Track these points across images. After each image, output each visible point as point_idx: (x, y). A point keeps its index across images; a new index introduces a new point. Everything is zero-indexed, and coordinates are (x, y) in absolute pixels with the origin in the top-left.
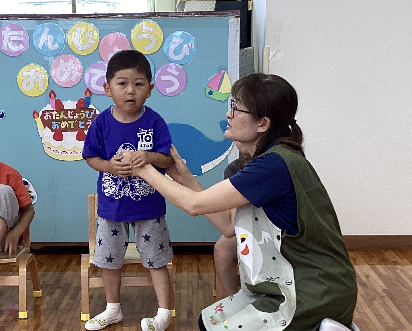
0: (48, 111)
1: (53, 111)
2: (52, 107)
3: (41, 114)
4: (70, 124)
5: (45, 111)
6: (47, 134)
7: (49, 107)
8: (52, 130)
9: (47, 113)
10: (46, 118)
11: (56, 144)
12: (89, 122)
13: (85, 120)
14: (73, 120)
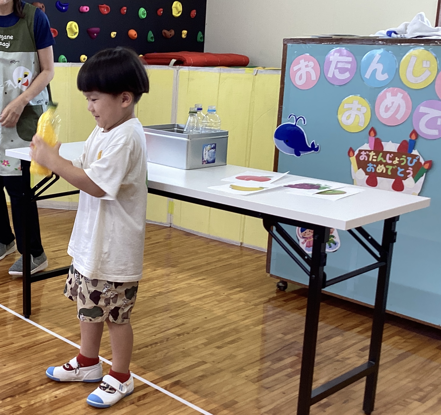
0: (365, 151)
1: (370, 151)
4: (387, 169)
6: (360, 176)
8: (367, 173)
9: (363, 153)
12: (410, 171)
13: (406, 167)
14: (392, 164)
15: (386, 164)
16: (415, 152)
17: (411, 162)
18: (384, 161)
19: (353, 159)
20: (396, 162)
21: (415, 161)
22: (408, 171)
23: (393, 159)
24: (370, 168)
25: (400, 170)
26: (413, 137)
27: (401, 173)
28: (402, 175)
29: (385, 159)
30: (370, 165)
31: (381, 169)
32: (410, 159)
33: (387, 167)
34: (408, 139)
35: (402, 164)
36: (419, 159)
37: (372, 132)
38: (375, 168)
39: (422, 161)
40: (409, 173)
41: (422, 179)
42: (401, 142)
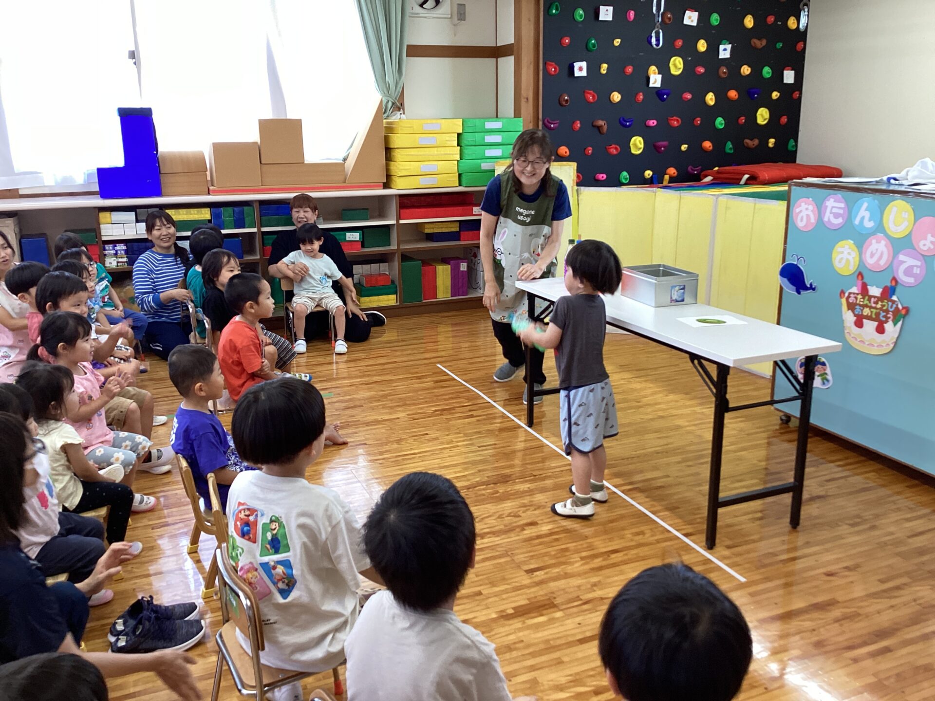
0: (854, 293)
1: (858, 294)
2: (858, 289)
3: (847, 295)
4: (872, 312)
5: (850, 293)
6: (849, 318)
7: (855, 290)
8: (855, 315)
9: (852, 295)
10: (851, 300)
11: (856, 330)
12: (890, 315)
13: (887, 311)
14: (875, 308)
15: (871, 307)
16: (894, 298)
17: (891, 307)
18: (869, 305)
19: (844, 301)
20: (879, 306)
21: (894, 306)
22: (889, 315)
23: (876, 303)
24: (858, 310)
25: (883, 314)
26: (894, 283)
27: (883, 317)
28: (884, 319)
29: (870, 302)
30: (857, 307)
31: (867, 311)
32: (890, 304)
33: (872, 310)
34: (889, 284)
35: (884, 308)
36: (897, 305)
37: (860, 277)
38: (862, 310)
39: (900, 307)
40: (889, 318)
41: (900, 324)
42: (883, 287)
